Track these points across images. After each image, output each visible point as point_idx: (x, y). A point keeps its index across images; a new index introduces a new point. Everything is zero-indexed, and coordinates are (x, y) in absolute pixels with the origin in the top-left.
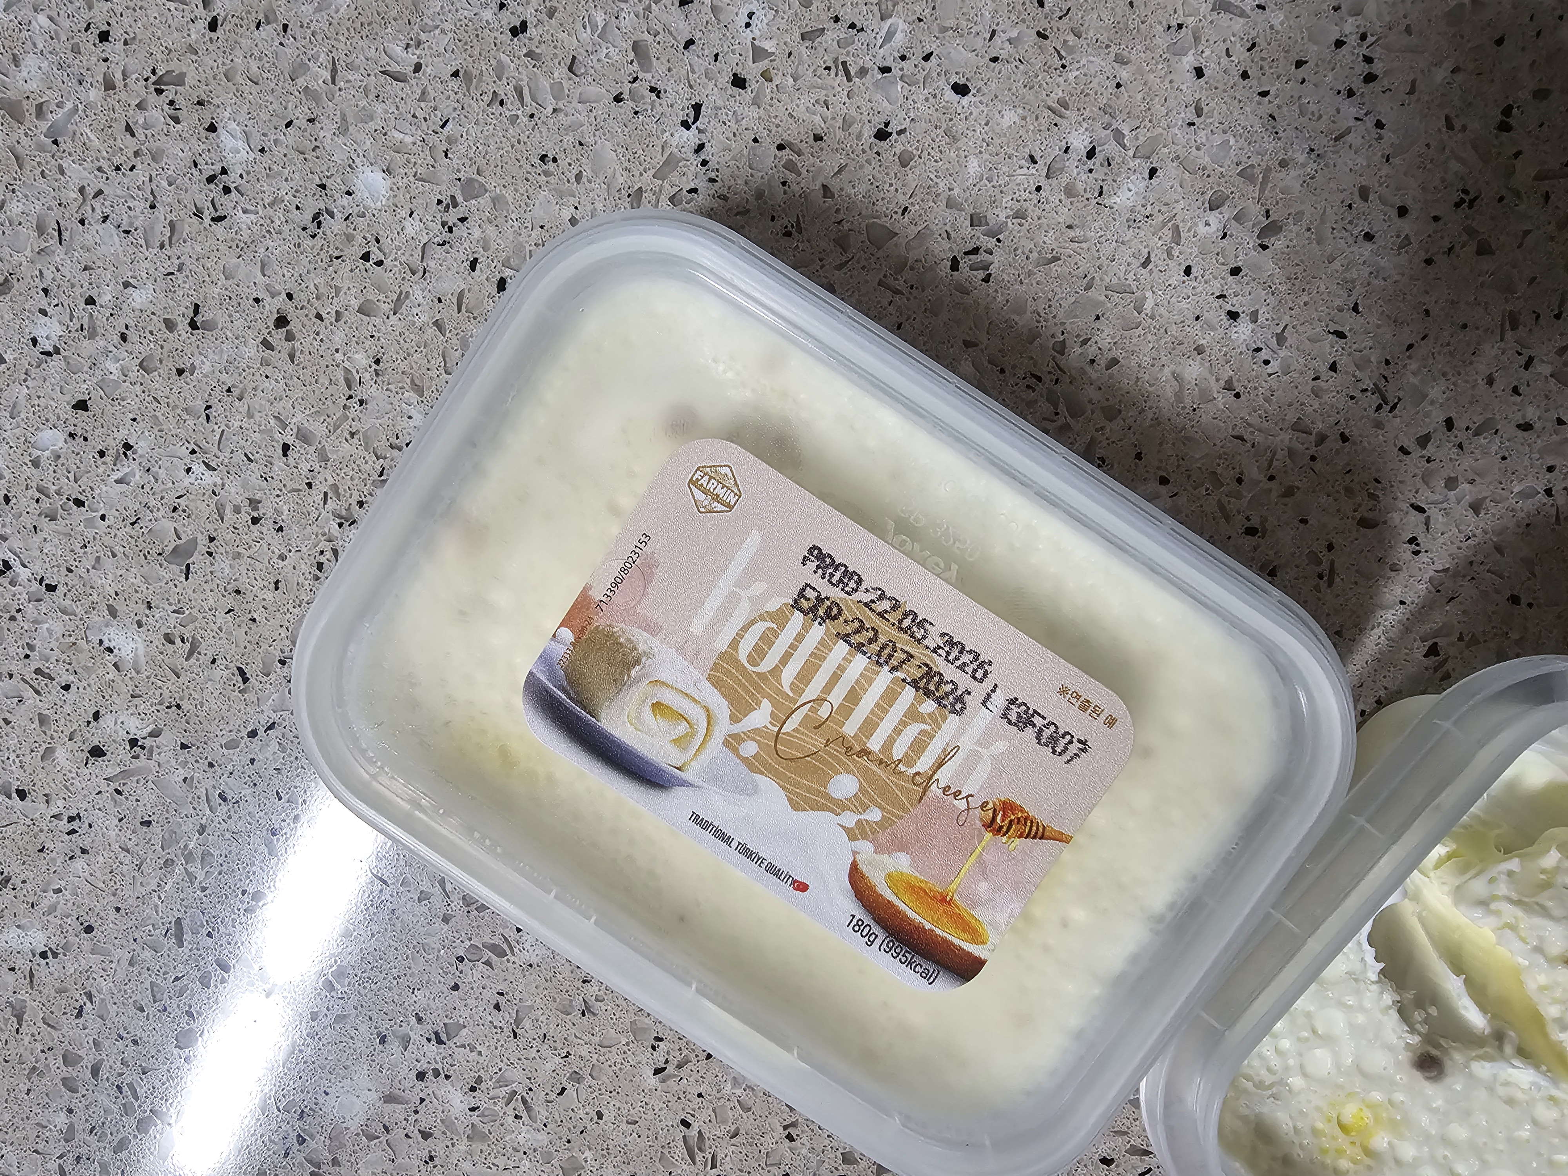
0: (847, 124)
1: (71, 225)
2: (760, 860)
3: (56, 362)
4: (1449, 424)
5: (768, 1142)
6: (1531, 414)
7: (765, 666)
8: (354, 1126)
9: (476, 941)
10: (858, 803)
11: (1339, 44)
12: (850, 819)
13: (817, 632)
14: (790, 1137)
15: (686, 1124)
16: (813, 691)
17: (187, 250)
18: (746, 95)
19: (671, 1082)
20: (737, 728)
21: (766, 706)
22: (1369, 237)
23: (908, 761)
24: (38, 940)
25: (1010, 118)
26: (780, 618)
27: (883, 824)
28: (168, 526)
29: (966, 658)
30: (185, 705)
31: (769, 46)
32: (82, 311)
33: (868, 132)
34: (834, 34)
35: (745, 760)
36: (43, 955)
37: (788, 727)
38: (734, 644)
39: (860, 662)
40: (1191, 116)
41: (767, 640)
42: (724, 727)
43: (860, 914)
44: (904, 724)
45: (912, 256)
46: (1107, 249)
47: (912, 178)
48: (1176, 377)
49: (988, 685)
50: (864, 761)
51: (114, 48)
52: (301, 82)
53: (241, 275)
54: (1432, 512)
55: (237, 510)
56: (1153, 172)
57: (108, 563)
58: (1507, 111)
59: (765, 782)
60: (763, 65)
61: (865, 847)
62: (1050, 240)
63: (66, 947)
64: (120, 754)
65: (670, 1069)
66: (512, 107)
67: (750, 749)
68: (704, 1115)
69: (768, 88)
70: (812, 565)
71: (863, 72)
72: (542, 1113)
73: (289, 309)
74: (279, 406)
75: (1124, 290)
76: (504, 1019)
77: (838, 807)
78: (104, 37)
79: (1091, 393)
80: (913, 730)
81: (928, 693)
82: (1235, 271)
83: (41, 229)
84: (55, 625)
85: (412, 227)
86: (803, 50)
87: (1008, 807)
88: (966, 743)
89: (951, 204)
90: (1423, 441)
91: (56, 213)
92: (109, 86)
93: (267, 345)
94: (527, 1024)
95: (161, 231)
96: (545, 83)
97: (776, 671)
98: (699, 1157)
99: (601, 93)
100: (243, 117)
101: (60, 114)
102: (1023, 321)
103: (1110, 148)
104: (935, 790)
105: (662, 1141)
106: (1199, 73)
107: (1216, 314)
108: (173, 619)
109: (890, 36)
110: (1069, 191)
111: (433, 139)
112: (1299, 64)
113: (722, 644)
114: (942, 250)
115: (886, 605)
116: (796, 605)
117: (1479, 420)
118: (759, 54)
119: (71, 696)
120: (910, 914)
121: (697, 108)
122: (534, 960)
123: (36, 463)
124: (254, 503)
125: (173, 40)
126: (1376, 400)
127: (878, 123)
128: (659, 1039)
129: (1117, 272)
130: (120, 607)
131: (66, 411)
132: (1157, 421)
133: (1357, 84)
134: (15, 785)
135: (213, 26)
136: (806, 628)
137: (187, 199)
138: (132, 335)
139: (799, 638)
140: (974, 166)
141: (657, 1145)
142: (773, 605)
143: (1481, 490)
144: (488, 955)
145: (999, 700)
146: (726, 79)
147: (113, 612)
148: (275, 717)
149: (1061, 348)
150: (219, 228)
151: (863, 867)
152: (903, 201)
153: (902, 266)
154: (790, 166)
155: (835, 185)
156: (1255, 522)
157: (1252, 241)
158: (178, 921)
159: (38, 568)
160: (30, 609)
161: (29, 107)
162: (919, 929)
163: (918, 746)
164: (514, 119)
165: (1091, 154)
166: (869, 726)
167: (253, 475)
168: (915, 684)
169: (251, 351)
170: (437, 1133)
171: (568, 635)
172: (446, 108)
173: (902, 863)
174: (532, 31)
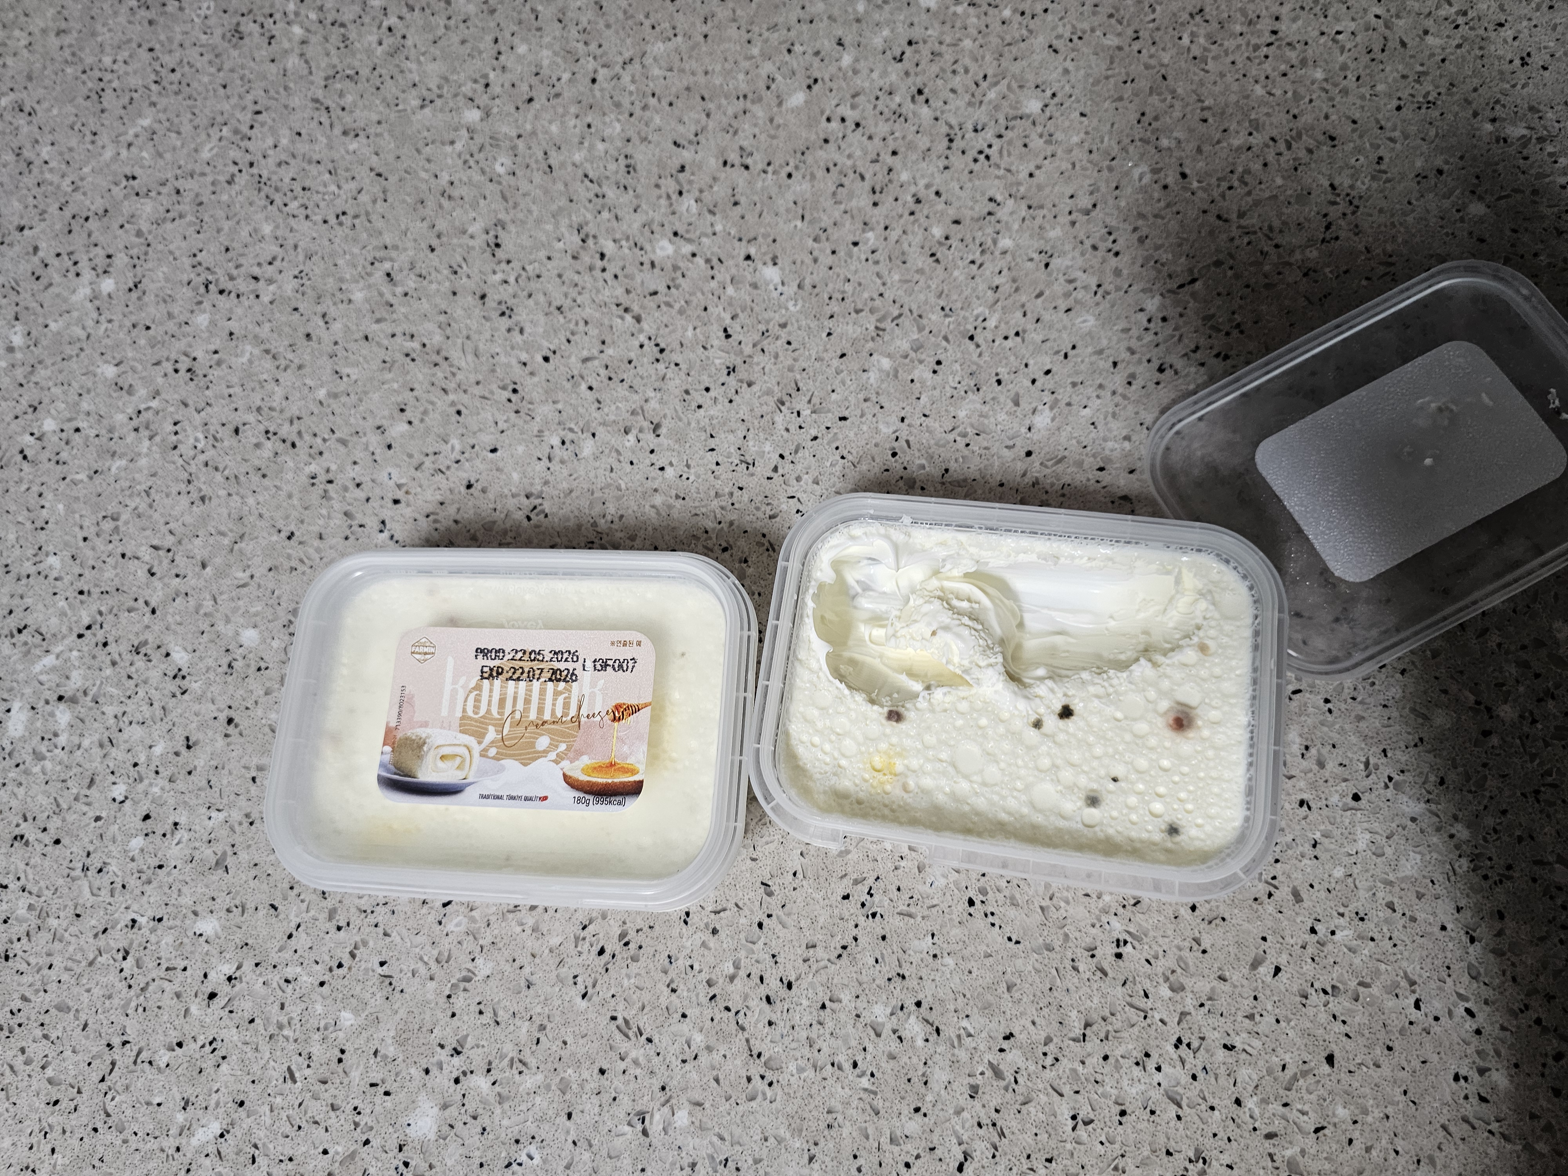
0: (451, 491)
1: (115, 735)
2: (520, 797)
3: (128, 803)
4: (782, 456)
5: (664, 1002)
6: (814, 432)
7: (482, 712)
8: (432, 1136)
9: (454, 981)
10: (553, 746)
11: (642, 346)
12: (552, 756)
13: (497, 683)
14: (674, 991)
15: (614, 1018)
16: (508, 710)
17: (173, 716)
18: (402, 506)
19: (595, 998)
20: (483, 746)
21: (491, 729)
22: (699, 407)
23: (565, 714)
24: (216, 1128)
25: (521, 449)
26: (478, 687)
27: (568, 749)
28: (209, 852)
29: (566, 655)
30: (250, 942)
31: (403, 481)
32: (133, 773)
33: (463, 489)
34: (428, 462)
35: (493, 758)
36: (222, 1136)
37: (505, 732)
38: (464, 711)
39: (522, 684)
40: (597, 405)
41: (477, 700)
42: (477, 749)
43: (578, 794)
44: (555, 700)
45: (508, 526)
46: (592, 475)
47: (491, 495)
48: (653, 507)
49: (581, 661)
50: (546, 726)
51: (112, 647)
52: (202, 612)
53: (203, 711)
54: (798, 495)
55: (240, 824)
56: (594, 435)
57: (185, 890)
58: (725, 330)
59: (508, 763)
60: (404, 489)
61: (565, 764)
62: (565, 485)
63: (232, 1124)
64: (224, 990)
65: (590, 991)
66: (301, 568)
67: (493, 752)
68: (621, 1007)
69: (410, 497)
70: (480, 656)
71: (448, 468)
72: (532, 1062)
73: (232, 713)
74: (243, 762)
75: (608, 486)
76: (487, 1018)
77: (545, 752)
78: (105, 644)
79: (619, 535)
80: (560, 700)
81: (559, 680)
82: (652, 452)
83: (101, 746)
84: (168, 939)
85: (275, 644)
86: (418, 474)
87: (617, 707)
88: (586, 691)
89: (514, 496)
90: (775, 469)
91: (107, 734)
92: (114, 663)
93: (226, 736)
94: (501, 1013)
95: (159, 713)
96: (311, 551)
97: (488, 711)
98: (631, 1034)
99: (338, 540)
100: (180, 642)
101: (95, 689)
102: (571, 523)
103: (569, 436)
104: (583, 720)
105: (606, 1037)
106: (591, 388)
107: (654, 472)
108: (228, 898)
109: (453, 448)
110: (562, 462)
111: (270, 602)
112: (630, 362)
113: (459, 714)
114: (519, 516)
115: (520, 654)
116: (483, 678)
117: (793, 448)
118: (399, 486)
119: (188, 973)
120: (600, 780)
121: (383, 522)
122: (488, 973)
123: (133, 860)
124: (247, 816)
125: (137, 627)
126: (744, 466)
127: (465, 483)
128: (575, 977)
129: (600, 482)
130: (199, 908)
131: (140, 824)
132: (655, 529)
133: (658, 356)
134: (175, 1041)
135: (153, 612)
136: (492, 685)
137: (166, 692)
138: (160, 769)
139: (491, 691)
140: (515, 476)
141: (604, 1041)
142: (473, 684)
143: (814, 473)
144: (462, 985)
145: (589, 665)
146: (390, 504)
147: (195, 913)
148: (298, 920)
149: (595, 524)
150: (186, 696)
151: (568, 773)
152: (492, 506)
153: (505, 532)
154: (435, 521)
155: (458, 517)
156: (724, 545)
157: (652, 436)
158: (289, 1069)
159: (150, 913)
160: (153, 938)
161: (80, 694)
162: (607, 784)
163: (566, 705)
164: (304, 573)
165: (563, 443)
166: (541, 710)
167: (242, 802)
168: (550, 680)
169: (220, 742)
170: (480, 1111)
171: (388, 749)
172: (271, 585)
173: (585, 760)
174: (297, 534)
